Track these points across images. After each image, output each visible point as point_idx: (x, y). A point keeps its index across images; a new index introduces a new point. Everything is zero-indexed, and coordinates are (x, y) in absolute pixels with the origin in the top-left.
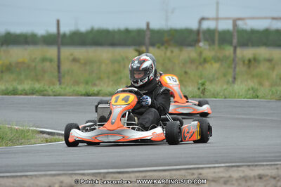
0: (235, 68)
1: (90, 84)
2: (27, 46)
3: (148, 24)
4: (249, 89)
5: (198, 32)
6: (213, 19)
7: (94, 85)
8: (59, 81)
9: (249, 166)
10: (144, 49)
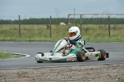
1: (31, 37)
2: (8, 25)
3: (51, 17)
4: (86, 39)
5: (68, 19)
6: (73, 15)
7: (32, 38)
8: (20, 36)
9: (87, 65)
10: (49, 25)
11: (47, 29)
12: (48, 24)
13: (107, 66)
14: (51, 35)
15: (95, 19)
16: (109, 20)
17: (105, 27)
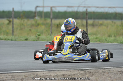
0: (52, 28)
3: (13, 9)
5: (35, 12)
6: (41, 7)
9: (58, 70)
10: (11, 19)
11: (8, 24)
12: (10, 17)
13: (82, 72)
14: (13, 31)
15: (70, 13)
16: (87, 14)
17: (82, 22)
